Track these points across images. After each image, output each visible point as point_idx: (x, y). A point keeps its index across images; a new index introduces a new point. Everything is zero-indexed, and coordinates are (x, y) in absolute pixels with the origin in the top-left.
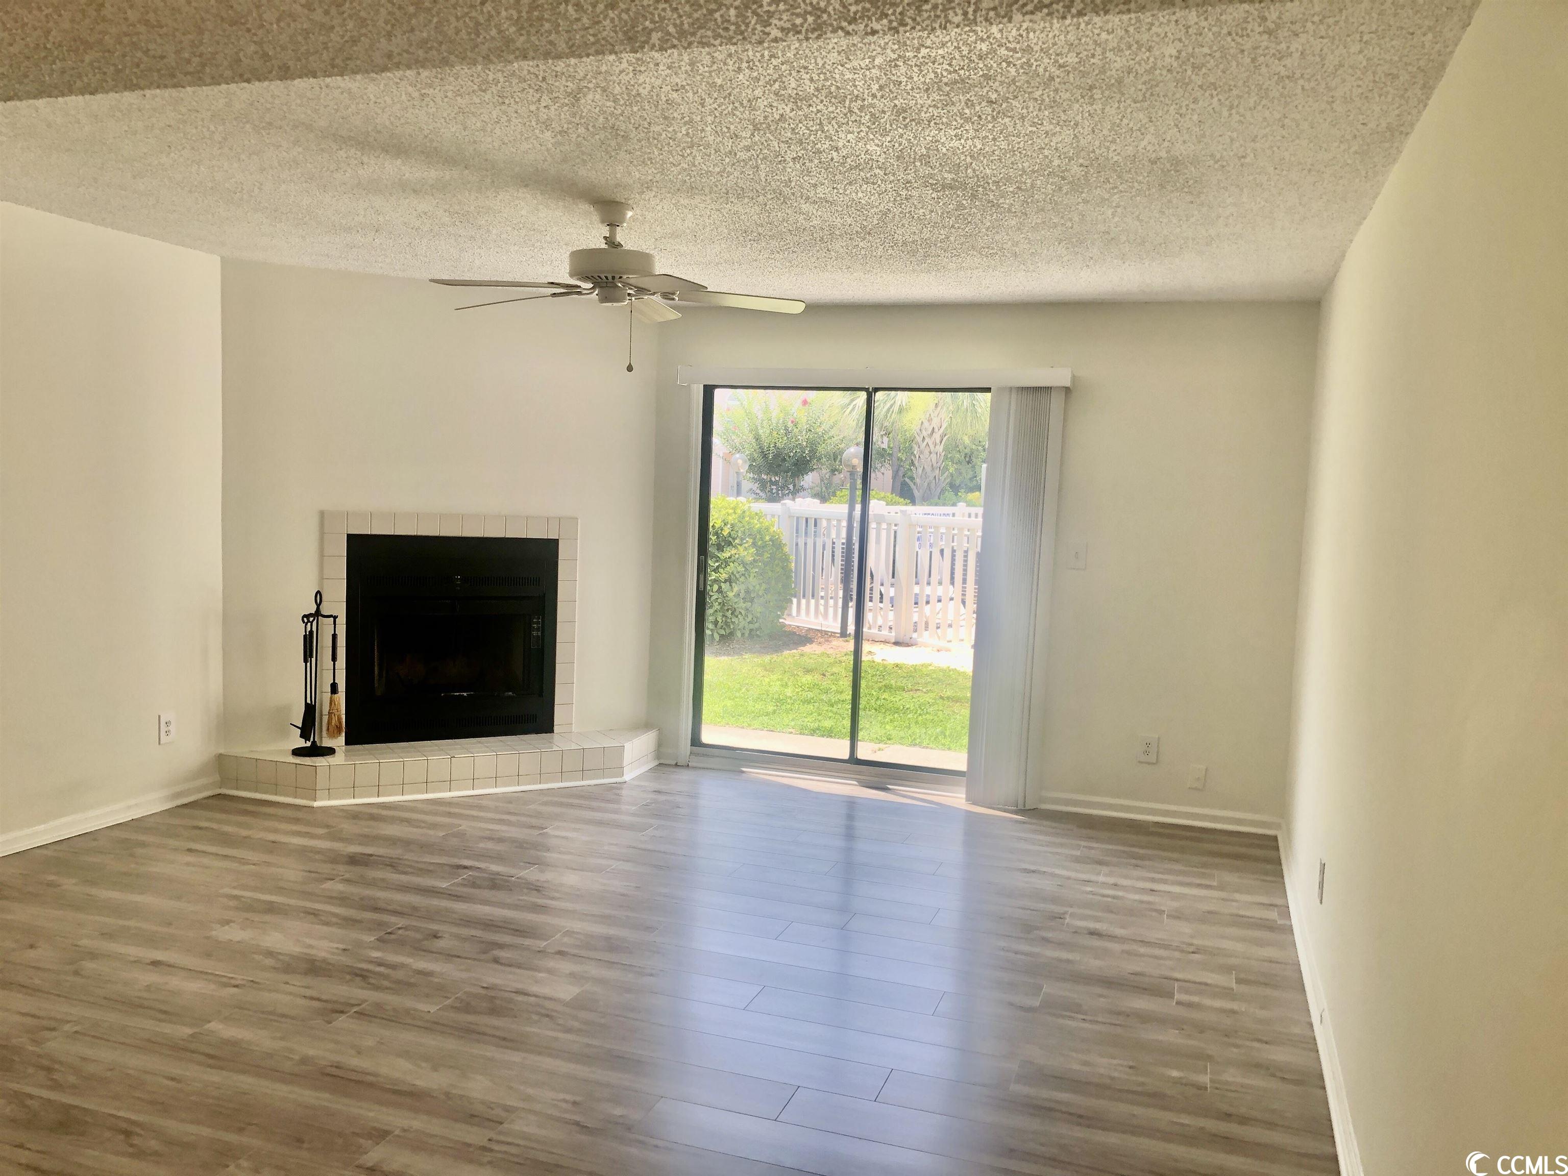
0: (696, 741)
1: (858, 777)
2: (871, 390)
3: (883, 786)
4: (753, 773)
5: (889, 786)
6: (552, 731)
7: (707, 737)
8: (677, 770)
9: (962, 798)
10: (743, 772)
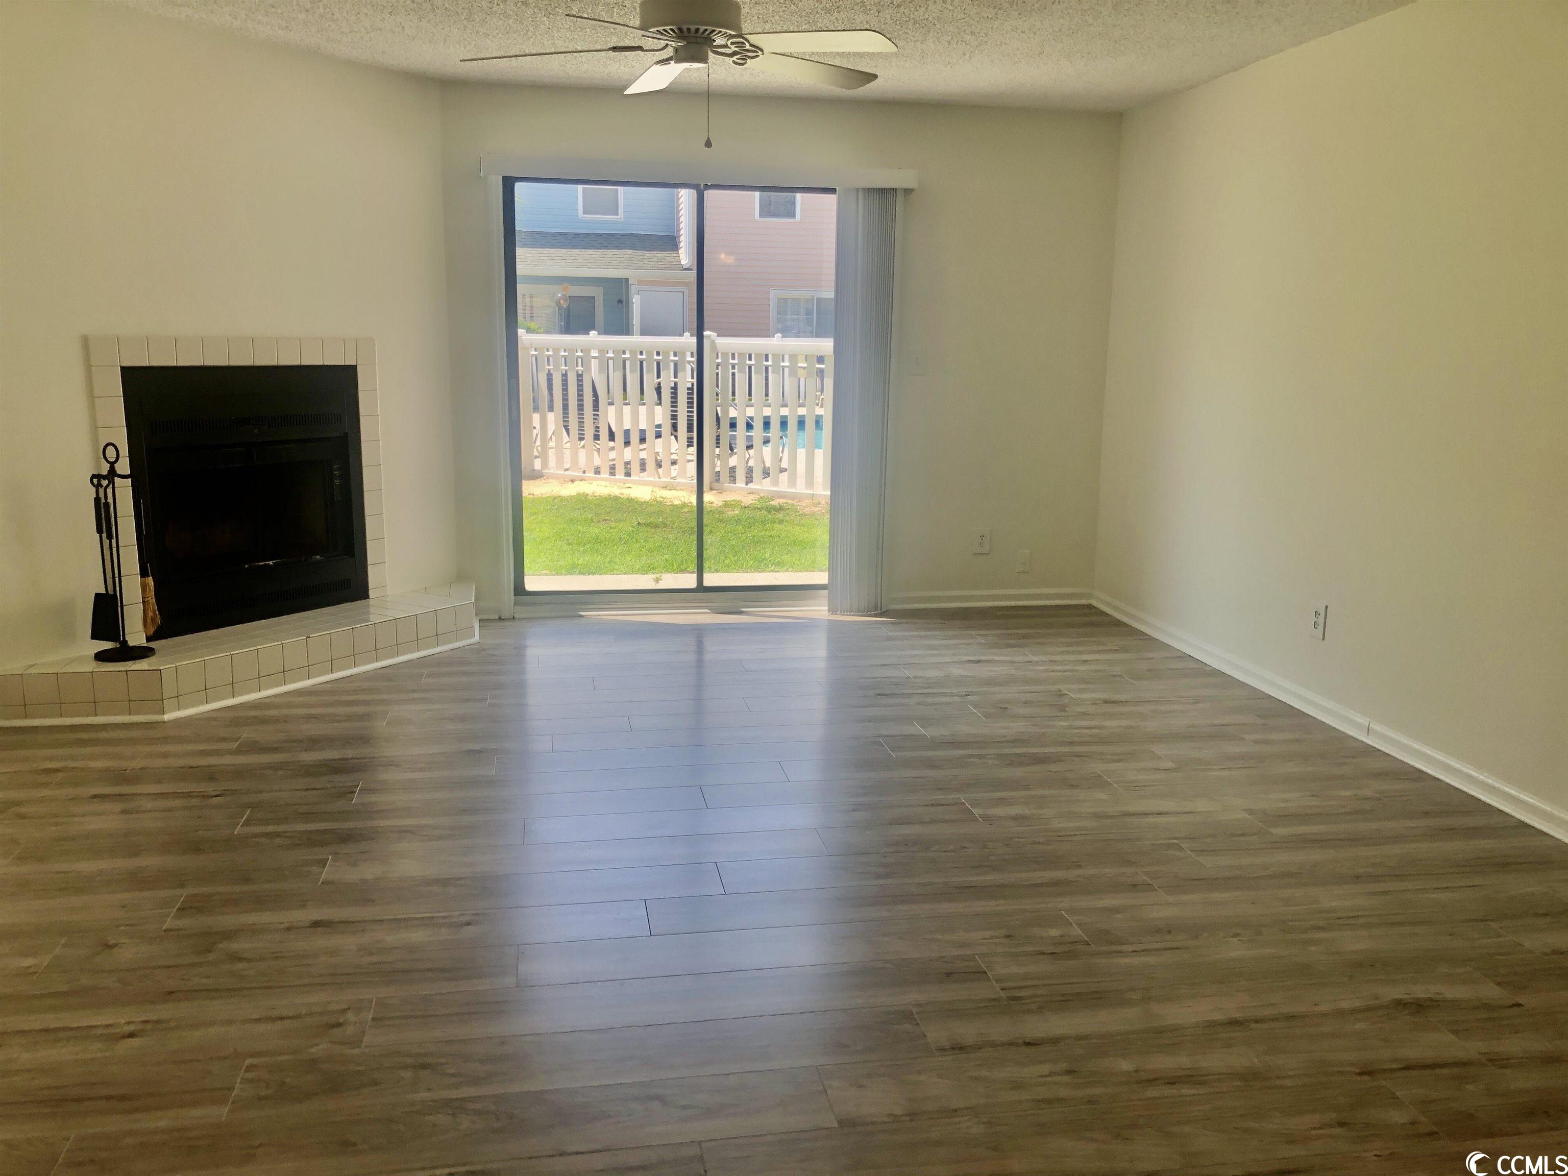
0: (520, 589)
1: (710, 604)
2: (702, 187)
3: (735, 610)
4: (592, 616)
5: (742, 609)
6: (366, 596)
7: (532, 584)
8: (501, 624)
9: (825, 611)
10: (582, 616)
